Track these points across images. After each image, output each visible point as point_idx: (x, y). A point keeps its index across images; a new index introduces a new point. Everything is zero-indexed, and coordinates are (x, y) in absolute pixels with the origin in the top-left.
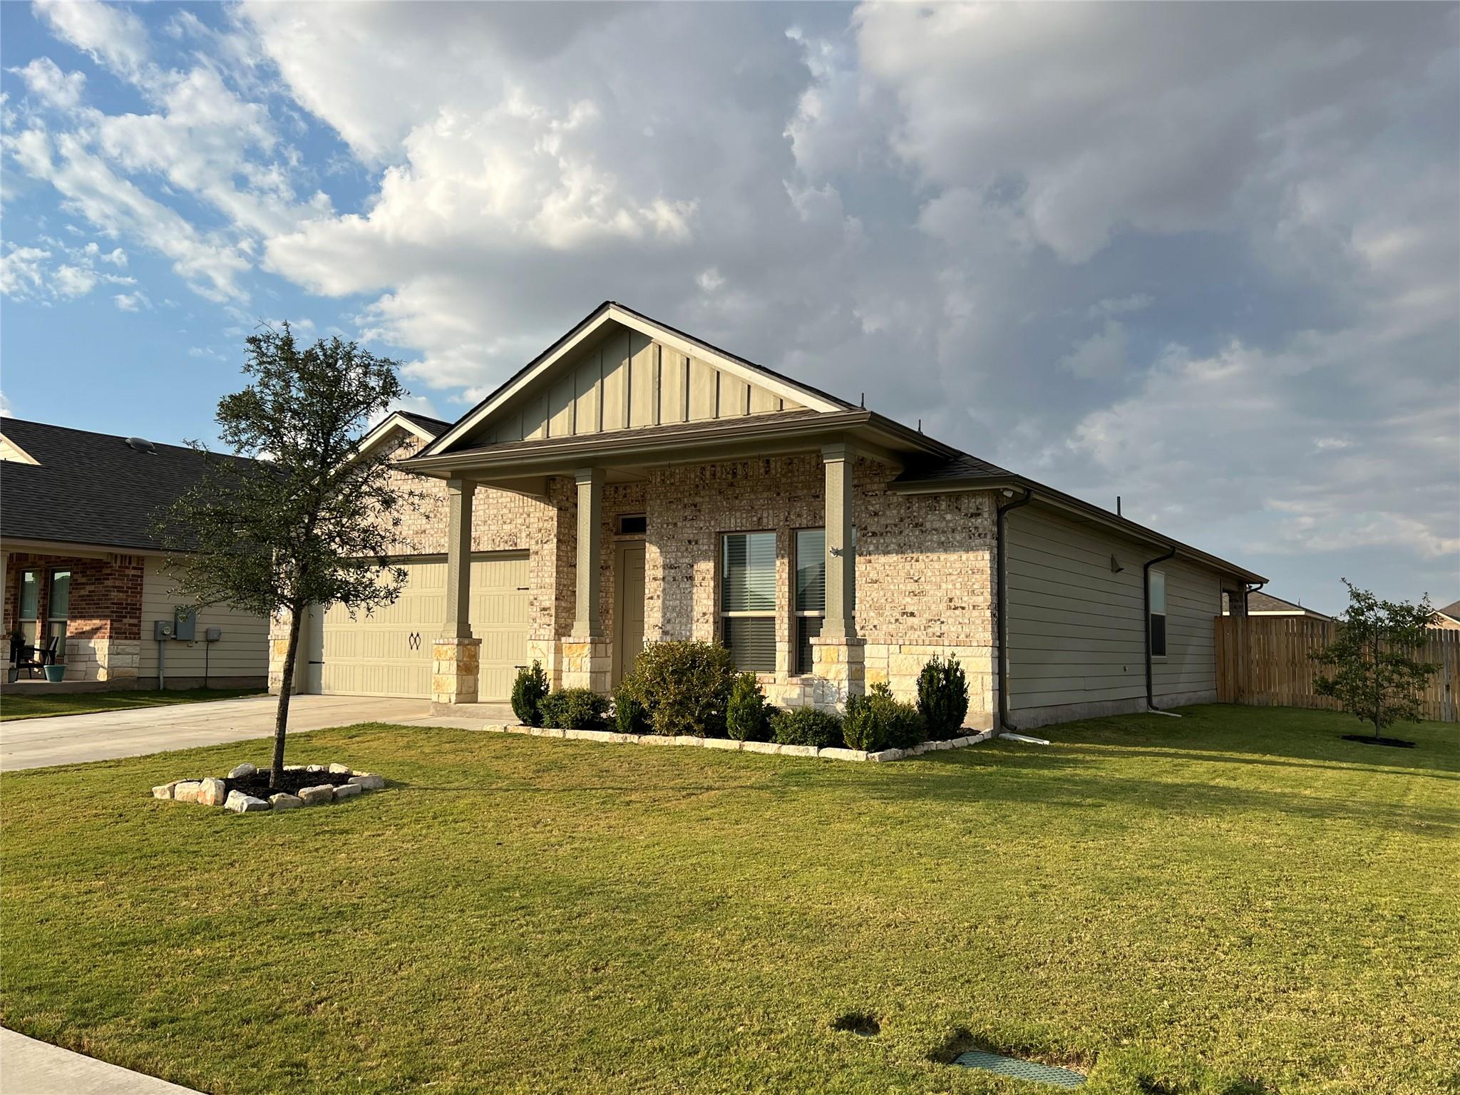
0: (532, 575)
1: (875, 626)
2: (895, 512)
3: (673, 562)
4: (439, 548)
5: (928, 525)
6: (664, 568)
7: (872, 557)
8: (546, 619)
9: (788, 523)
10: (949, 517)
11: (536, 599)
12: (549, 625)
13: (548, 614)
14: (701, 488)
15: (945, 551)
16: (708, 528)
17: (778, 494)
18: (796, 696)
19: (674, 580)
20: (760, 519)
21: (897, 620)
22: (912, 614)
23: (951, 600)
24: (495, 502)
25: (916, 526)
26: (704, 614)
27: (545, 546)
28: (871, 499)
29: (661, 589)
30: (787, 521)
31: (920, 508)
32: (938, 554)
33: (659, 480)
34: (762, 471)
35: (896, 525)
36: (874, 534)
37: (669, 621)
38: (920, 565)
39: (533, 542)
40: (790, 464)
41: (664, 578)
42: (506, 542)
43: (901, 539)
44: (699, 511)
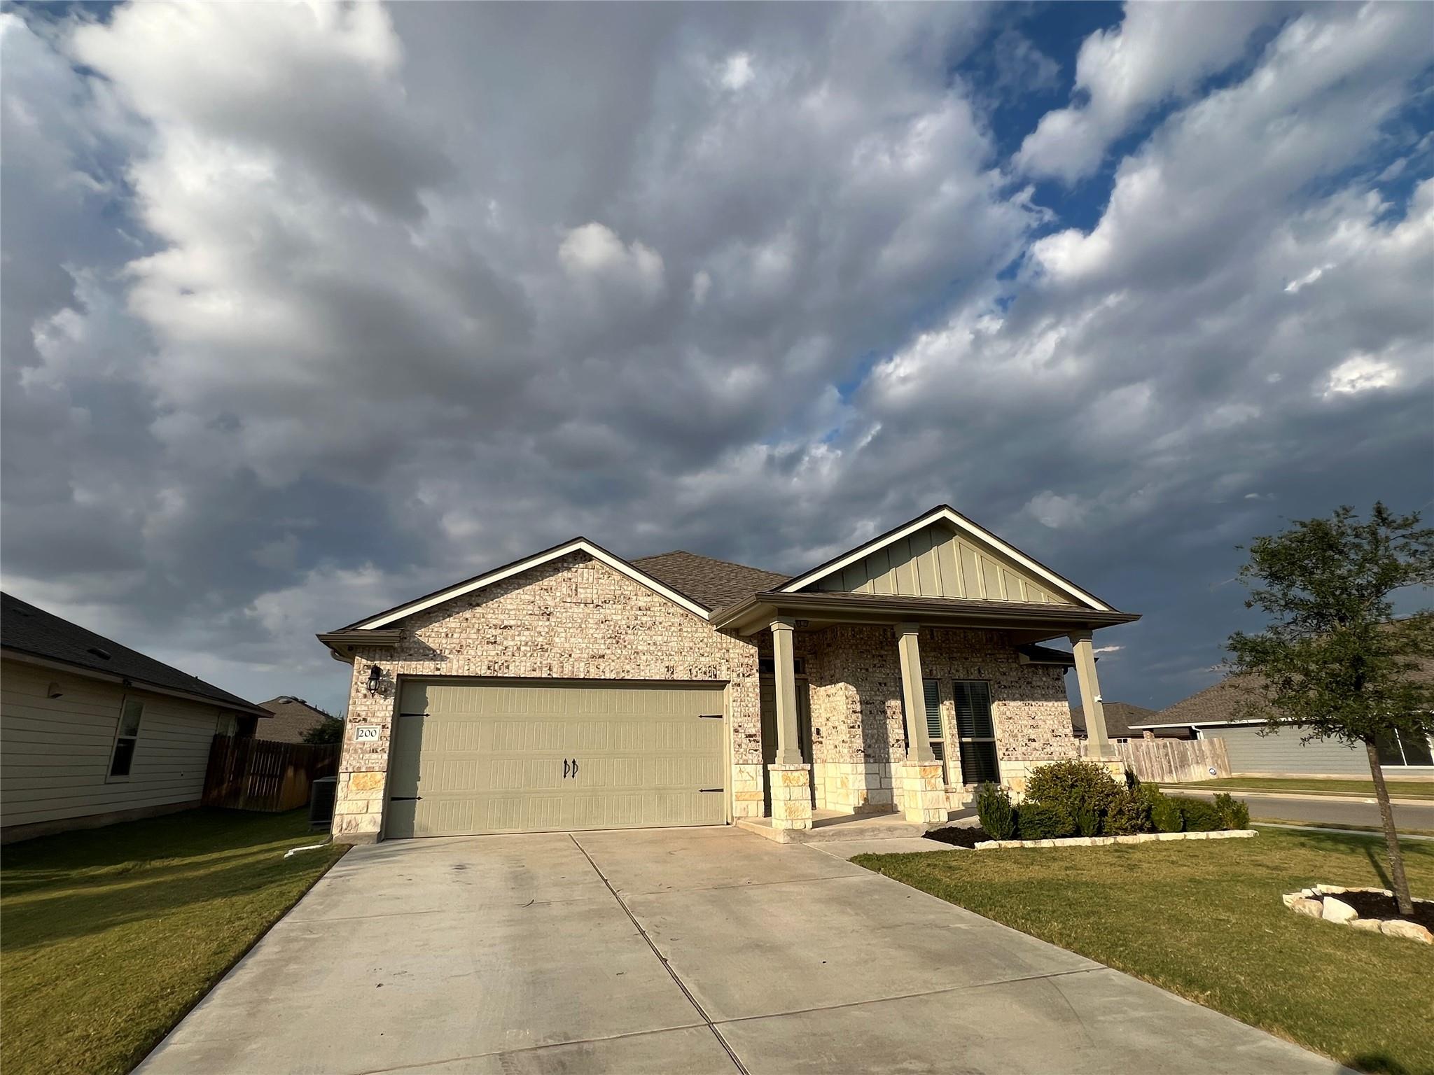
0: (735, 703)
1: (1014, 749)
2: (1015, 673)
3: (868, 698)
5: (1034, 683)
6: (861, 704)
7: (1006, 702)
8: (753, 745)
9: (950, 675)
10: (1044, 679)
11: (740, 726)
12: (756, 750)
13: (754, 740)
14: (884, 644)
15: (1046, 700)
16: (893, 674)
17: (941, 655)
18: (970, 801)
19: (871, 713)
20: (931, 671)
21: (1026, 744)
22: (1034, 740)
23: (1053, 731)
25: (1028, 683)
26: (898, 741)
27: (748, 679)
28: (1000, 664)
29: (860, 720)
30: (950, 673)
31: (1029, 673)
32: (1042, 702)
34: (929, 637)
35: (1017, 682)
36: (1005, 687)
37: (870, 746)
38: (1033, 709)
39: (735, 675)
40: (946, 634)
41: (861, 712)
42: (705, 673)
43: (1021, 691)
44: (885, 661)
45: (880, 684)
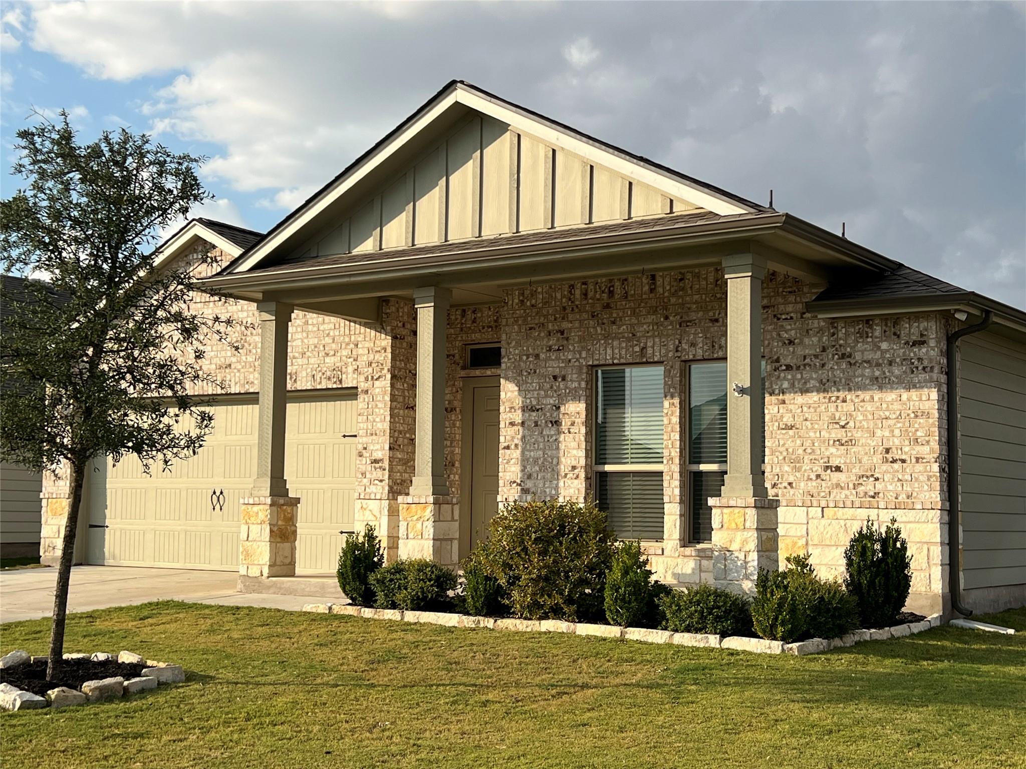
0: (360, 418)
1: (790, 484)
2: (815, 339)
3: (534, 403)
4: (247, 386)
5: (858, 356)
6: (523, 411)
7: (787, 397)
8: (379, 474)
9: (679, 354)
10: (884, 346)
11: (365, 449)
12: (381, 481)
13: (380, 468)
14: (569, 310)
15: (880, 388)
16: (577, 360)
17: (667, 318)
18: (689, 571)
19: (536, 425)
20: (643, 349)
21: (818, 476)
22: (838, 469)
23: (888, 451)
24: (315, 329)
25: (843, 356)
26: (574, 468)
27: (377, 383)
28: (784, 323)
29: (519, 437)
30: (677, 351)
31: (847, 335)
32: (870, 393)
33: (516, 301)
34: (646, 288)
35: (816, 356)
36: (789, 368)
37: (529, 477)
38: (848, 407)
39: (362, 378)
40: (681, 280)
41: (523, 423)
42: (329, 379)
43: (823, 374)
44: (567, 339)
45: (555, 378)
